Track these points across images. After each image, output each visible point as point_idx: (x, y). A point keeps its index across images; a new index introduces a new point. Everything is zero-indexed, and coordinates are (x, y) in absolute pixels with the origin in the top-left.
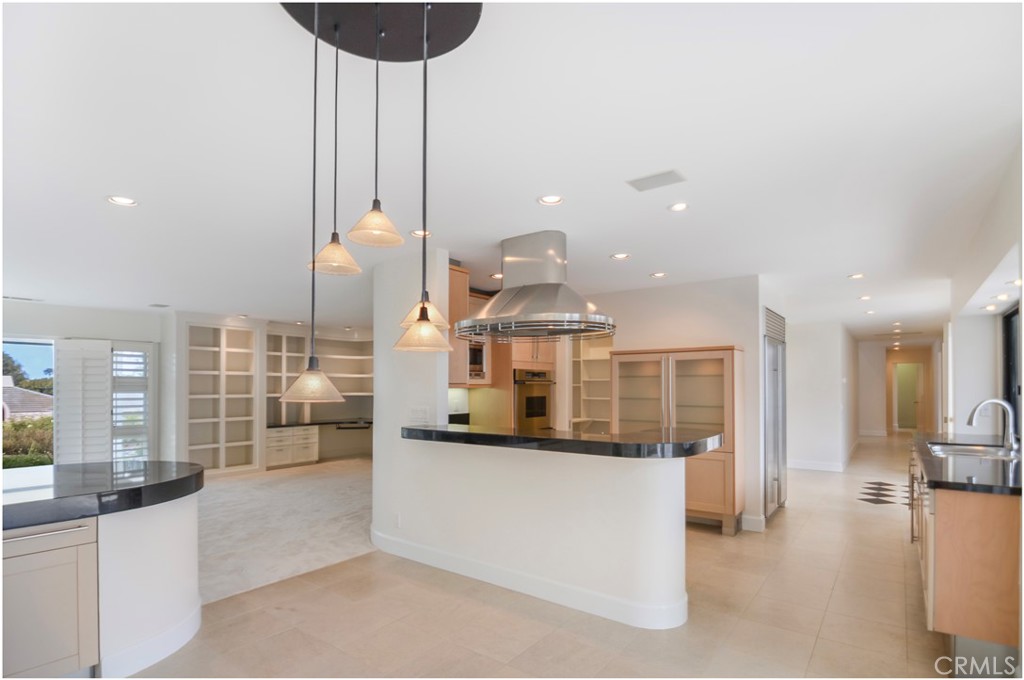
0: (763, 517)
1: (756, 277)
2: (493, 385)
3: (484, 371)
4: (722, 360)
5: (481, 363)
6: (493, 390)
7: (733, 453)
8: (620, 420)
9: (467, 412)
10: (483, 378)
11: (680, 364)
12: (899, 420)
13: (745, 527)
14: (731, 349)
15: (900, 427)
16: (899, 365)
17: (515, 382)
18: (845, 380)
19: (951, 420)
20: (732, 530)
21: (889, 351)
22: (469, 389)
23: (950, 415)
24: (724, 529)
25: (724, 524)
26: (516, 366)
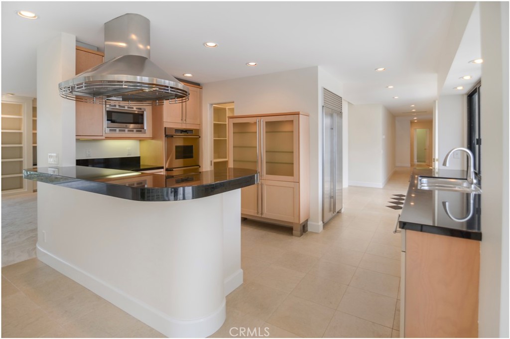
0: (321, 223)
1: (317, 67)
2: (153, 138)
3: (145, 128)
4: (292, 121)
5: (142, 123)
6: (153, 141)
7: (299, 182)
8: (234, 161)
9: (138, 156)
10: (145, 133)
11: (268, 124)
12: (417, 158)
13: (310, 229)
14: (298, 114)
15: (418, 162)
16: (418, 130)
17: (166, 136)
18: (384, 137)
19: (437, 160)
20: (299, 233)
21: (412, 122)
22: (140, 140)
23: (437, 157)
24: (294, 232)
25: (294, 229)
26: (166, 125)
